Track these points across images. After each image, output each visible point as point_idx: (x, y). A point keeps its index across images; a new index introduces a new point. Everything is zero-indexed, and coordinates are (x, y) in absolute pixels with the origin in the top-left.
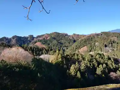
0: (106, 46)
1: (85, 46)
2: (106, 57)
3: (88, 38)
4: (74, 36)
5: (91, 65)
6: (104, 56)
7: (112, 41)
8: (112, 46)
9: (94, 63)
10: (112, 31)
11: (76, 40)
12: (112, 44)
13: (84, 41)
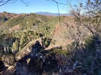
0: (34, 25)
1: (17, 24)
2: (35, 33)
3: (19, 17)
4: (5, 14)
5: (26, 41)
6: (34, 33)
7: (38, 21)
8: (38, 24)
9: (28, 38)
10: (37, 13)
11: (7, 18)
12: (38, 23)
13: (16, 20)
